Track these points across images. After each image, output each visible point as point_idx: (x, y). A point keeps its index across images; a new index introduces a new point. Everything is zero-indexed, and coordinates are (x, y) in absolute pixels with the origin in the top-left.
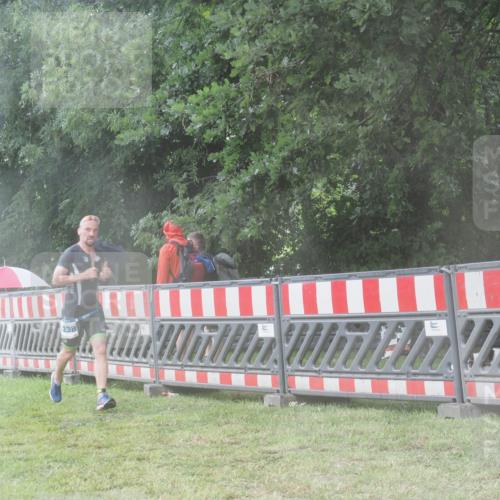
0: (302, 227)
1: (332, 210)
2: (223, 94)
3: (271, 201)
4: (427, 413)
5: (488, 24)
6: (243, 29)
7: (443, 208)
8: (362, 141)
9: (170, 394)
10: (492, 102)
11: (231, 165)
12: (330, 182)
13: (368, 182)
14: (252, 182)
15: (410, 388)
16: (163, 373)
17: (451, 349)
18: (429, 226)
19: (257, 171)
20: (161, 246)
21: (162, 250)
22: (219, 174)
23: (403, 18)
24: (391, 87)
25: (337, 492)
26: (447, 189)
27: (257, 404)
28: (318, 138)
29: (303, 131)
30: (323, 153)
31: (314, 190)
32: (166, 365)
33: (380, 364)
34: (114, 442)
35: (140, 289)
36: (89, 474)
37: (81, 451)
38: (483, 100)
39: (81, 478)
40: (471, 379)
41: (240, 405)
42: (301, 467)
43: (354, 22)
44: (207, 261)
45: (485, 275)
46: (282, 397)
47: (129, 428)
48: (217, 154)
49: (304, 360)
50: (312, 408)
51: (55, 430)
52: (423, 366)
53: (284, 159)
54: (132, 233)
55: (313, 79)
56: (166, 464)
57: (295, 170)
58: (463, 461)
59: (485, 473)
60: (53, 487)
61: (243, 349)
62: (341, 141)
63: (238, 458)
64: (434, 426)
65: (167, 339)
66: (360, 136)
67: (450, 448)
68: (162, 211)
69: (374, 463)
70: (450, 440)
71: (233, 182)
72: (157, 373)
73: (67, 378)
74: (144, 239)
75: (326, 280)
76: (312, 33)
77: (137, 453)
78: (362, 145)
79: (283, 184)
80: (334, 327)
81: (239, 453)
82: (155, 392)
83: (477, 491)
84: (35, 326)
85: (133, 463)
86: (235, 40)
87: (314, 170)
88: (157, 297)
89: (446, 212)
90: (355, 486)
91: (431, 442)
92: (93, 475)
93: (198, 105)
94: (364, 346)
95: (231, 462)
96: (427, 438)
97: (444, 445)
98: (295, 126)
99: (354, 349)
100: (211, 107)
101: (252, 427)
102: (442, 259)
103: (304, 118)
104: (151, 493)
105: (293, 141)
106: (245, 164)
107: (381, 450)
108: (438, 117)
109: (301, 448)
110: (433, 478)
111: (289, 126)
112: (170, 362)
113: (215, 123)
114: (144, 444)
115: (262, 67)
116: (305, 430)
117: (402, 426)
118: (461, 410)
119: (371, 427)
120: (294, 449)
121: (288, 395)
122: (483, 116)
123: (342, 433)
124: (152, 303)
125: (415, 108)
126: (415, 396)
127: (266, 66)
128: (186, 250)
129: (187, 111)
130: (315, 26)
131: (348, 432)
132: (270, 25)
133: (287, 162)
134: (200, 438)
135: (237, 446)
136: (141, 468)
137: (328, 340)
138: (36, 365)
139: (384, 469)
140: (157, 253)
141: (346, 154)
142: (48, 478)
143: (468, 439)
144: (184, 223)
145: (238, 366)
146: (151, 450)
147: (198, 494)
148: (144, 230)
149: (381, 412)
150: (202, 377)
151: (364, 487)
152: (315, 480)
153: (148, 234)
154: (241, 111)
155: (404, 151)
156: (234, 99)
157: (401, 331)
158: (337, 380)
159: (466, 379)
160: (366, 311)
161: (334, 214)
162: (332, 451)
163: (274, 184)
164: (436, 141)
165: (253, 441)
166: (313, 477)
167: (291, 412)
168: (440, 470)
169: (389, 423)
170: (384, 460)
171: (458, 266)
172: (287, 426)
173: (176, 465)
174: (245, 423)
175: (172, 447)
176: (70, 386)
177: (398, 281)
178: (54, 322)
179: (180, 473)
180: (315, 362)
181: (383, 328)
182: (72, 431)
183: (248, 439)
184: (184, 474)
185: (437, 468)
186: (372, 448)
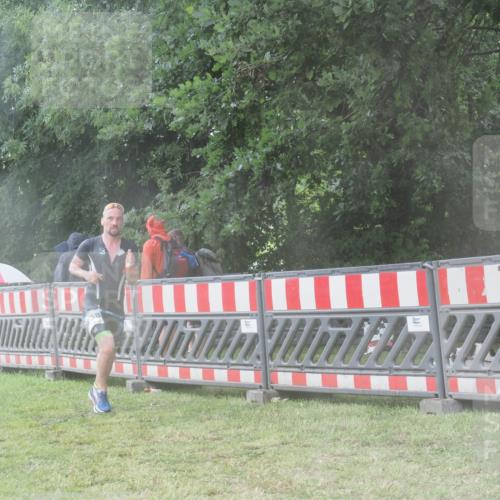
0: (286, 223)
1: (316, 206)
2: (205, 88)
3: (254, 196)
4: (409, 409)
5: (471, 21)
6: (227, 26)
7: (426, 203)
8: (345, 137)
9: (153, 390)
10: (475, 98)
11: (215, 161)
12: (314, 177)
13: (351, 179)
14: (236, 177)
15: (392, 384)
16: (145, 369)
17: (433, 345)
18: (412, 222)
19: (241, 167)
20: (144, 241)
21: (146, 246)
22: (203, 169)
23: (387, 15)
24: (375, 83)
25: (319, 488)
26: (429, 185)
27: (240, 400)
28: (302, 133)
29: (286, 127)
30: (307, 148)
31: (298, 186)
32: (149, 361)
33: (363, 359)
34: (95, 439)
36: (70, 471)
37: (63, 447)
38: (466, 97)
39: (62, 474)
40: (453, 374)
41: (223, 401)
42: (283, 463)
43: (337, 18)
44: (191, 256)
45: (467, 270)
46: (264, 393)
47: (111, 424)
48: (200, 149)
49: (287, 355)
50: (295, 403)
51: (36, 425)
52: (405, 362)
53: (268, 155)
55: (296, 74)
56: (148, 461)
57: (279, 166)
58: (444, 456)
59: (466, 468)
60: (34, 484)
61: (226, 345)
62: (324, 136)
63: (220, 454)
64: (416, 422)
65: (150, 335)
66: (344, 132)
67: (431, 444)
68: (144, 207)
70: (432, 436)
71: (216, 178)
72: (140, 369)
73: (50, 374)
74: (127, 235)
75: (309, 276)
76: (296, 29)
77: (119, 450)
78: (345, 141)
79: (267, 179)
80: (317, 323)
81: (221, 448)
82: (137, 388)
83: (458, 486)
84: (17, 322)
85: (115, 459)
86: (219, 36)
87: (297, 166)
88: (140, 293)
90: (337, 482)
91: (413, 437)
92: (74, 472)
93: (180, 98)
94: (346, 341)
95: (213, 458)
96: (408, 433)
97: (425, 440)
98: (279, 121)
99: (337, 344)
100: (193, 101)
101: (234, 422)
102: (425, 256)
103: (288, 114)
104: (133, 489)
105: (277, 137)
106: (228, 159)
107: (363, 446)
108: (422, 114)
109: (283, 444)
110: (415, 473)
111: (273, 122)
112: (152, 358)
113: (197, 116)
114: (126, 441)
115: (245, 63)
116: (288, 425)
117: (385, 421)
118: (443, 405)
119: (353, 422)
120: (276, 445)
121: (271, 390)
122: (466, 112)
123: (324, 429)
124: (135, 299)
125: (398, 104)
126: (397, 392)
127: (249, 62)
128: (170, 246)
129: (168, 105)
130: (299, 23)
131: (330, 428)
132: (254, 21)
133: (271, 157)
134: (182, 434)
135: (218, 442)
136: (123, 464)
137: (311, 335)
138: (18, 361)
139: (366, 465)
141: (330, 151)
142: (29, 475)
143: (449, 434)
144: (168, 219)
145: (221, 361)
146: (133, 446)
148: (128, 225)
149: (364, 407)
150: (185, 373)
151: (345, 483)
152: (297, 476)
153: (131, 230)
154: (223, 105)
155: (388, 146)
156: (216, 94)
157: (383, 326)
158: (320, 375)
159: (448, 374)
160: (349, 307)
161: (318, 209)
162: (314, 446)
163: (258, 179)
164: (420, 137)
165: (235, 437)
166: (295, 472)
167: (274, 408)
168: (421, 465)
169: (372, 418)
170: (366, 455)
171: (441, 261)
172: (269, 422)
173: (158, 461)
174: (227, 419)
175: (154, 443)
176: (52, 382)
177: (381, 277)
178: (37, 317)
179: (162, 469)
180: (298, 357)
181: (366, 323)
182: (54, 427)
183: (230, 435)
184: (166, 470)
185: (419, 463)
186: (354, 443)
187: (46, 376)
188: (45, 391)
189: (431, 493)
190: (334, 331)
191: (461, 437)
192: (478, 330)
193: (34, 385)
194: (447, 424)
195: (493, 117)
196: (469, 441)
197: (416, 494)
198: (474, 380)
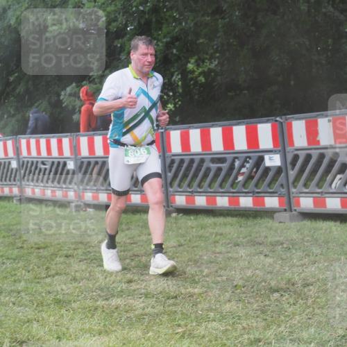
0: (181, 91)
1: (202, 79)
4: (267, 220)
8: (221, 30)
12: (199, 59)
13: (226, 59)
15: (255, 202)
17: (283, 175)
18: (269, 89)
20: (82, 106)
21: (83, 108)
22: (122, 54)
25: (204, 276)
26: (281, 63)
28: (190, 28)
29: (181, 24)
30: (195, 38)
31: (189, 65)
33: (234, 186)
34: (49, 245)
35: (66, 137)
36: (31, 268)
37: (26, 251)
39: (26, 270)
40: (297, 195)
41: (138, 216)
42: (180, 259)
45: (306, 123)
46: (166, 210)
48: (120, 40)
49: (182, 184)
50: (188, 217)
52: (263, 187)
53: (167, 43)
54: (62, 97)
56: (85, 259)
57: (175, 51)
58: (291, 252)
59: (306, 261)
60: (6, 277)
62: (206, 30)
63: (136, 254)
64: (271, 229)
65: (86, 171)
66: (220, 26)
67: (282, 244)
68: (82, 82)
69: (230, 255)
70: (282, 238)
73: (17, 200)
74: (70, 102)
75: (197, 128)
77: (65, 252)
78: (221, 33)
79: (167, 61)
80: (202, 161)
81: (136, 250)
83: (301, 273)
85: (62, 259)
87: (188, 51)
88: (78, 142)
89: (280, 79)
91: (269, 240)
92: (34, 268)
94: (223, 173)
95: (131, 256)
96: (266, 237)
97: (278, 242)
99: (216, 175)
100: (113, 6)
102: (277, 112)
103: (181, 14)
104: (75, 279)
105: (173, 31)
107: (235, 246)
109: (179, 246)
110: (270, 265)
111: (171, 20)
113: (116, 17)
114: (71, 246)
116: (183, 233)
117: (250, 229)
118: (290, 216)
119: (228, 229)
120: (175, 247)
121: (171, 208)
123: (208, 235)
124: (75, 147)
126: (258, 208)
131: (212, 234)
133: (169, 45)
135: (135, 245)
136: (67, 262)
137: (198, 169)
139: (236, 260)
140: (80, 111)
141: (210, 40)
143: (295, 237)
146: (75, 249)
147: (108, 279)
148: (70, 95)
151: (222, 272)
152: (189, 268)
153: (72, 98)
154: (134, 8)
156: (129, 1)
157: (248, 162)
158: (205, 197)
159: (294, 195)
160: (225, 149)
161: (203, 81)
162: (201, 247)
164: (274, 29)
165: (146, 242)
166: (187, 266)
167: (173, 221)
168: (275, 259)
169: (241, 227)
170: (236, 253)
171: (288, 116)
172: (170, 230)
173: (92, 260)
174: (140, 229)
175: (90, 247)
176: (19, 206)
177: (246, 128)
178: (7, 161)
179: (95, 265)
180: (189, 186)
181: (236, 160)
182: (20, 237)
183: (143, 241)
184: (97, 266)
185: (273, 258)
186: (229, 244)
187: (15, 201)
188: (13, 212)
189: (282, 279)
190: (214, 166)
191: (303, 239)
192: (314, 164)
193: (6, 207)
194: (293, 229)
195: (325, 14)
196: (308, 241)
197: (271, 280)
198: (312, 199)
